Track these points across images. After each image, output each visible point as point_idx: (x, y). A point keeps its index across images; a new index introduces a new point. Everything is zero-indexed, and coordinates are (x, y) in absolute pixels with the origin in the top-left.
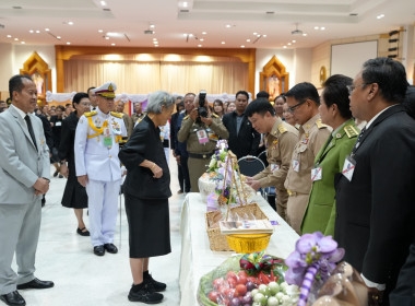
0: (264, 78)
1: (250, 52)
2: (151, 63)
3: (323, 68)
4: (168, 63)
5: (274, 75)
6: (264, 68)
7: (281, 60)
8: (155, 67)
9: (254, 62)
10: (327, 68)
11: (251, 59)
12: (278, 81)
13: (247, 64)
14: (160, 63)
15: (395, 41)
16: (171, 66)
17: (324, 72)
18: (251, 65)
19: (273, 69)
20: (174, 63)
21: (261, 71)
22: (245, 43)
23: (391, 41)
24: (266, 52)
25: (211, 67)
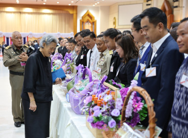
0: (82, 23)
1: (74, 8)
2: (14, 12)
3: (115, 18)
4: (25, 13)
5: (88, 21)
6: (83, 17)
7: (92, 13)
8: (17, 15)
9: (77, 14)
10: (117, 18)
11: (75, 12)
12: (90, 25)
13: (73, 15)
14: (20, 13)
15: (149, 5)
16: (27, 15)
17: (115, 20)
18: (75, 15)
19: (88, 18)
20: (29, 13)
21: (81, 19)
22: (71, 3)
23: (147, 5)
24: (83, 8)
25: (51, 16)
